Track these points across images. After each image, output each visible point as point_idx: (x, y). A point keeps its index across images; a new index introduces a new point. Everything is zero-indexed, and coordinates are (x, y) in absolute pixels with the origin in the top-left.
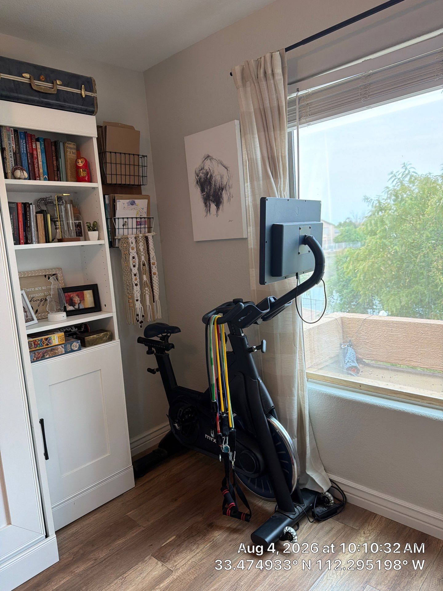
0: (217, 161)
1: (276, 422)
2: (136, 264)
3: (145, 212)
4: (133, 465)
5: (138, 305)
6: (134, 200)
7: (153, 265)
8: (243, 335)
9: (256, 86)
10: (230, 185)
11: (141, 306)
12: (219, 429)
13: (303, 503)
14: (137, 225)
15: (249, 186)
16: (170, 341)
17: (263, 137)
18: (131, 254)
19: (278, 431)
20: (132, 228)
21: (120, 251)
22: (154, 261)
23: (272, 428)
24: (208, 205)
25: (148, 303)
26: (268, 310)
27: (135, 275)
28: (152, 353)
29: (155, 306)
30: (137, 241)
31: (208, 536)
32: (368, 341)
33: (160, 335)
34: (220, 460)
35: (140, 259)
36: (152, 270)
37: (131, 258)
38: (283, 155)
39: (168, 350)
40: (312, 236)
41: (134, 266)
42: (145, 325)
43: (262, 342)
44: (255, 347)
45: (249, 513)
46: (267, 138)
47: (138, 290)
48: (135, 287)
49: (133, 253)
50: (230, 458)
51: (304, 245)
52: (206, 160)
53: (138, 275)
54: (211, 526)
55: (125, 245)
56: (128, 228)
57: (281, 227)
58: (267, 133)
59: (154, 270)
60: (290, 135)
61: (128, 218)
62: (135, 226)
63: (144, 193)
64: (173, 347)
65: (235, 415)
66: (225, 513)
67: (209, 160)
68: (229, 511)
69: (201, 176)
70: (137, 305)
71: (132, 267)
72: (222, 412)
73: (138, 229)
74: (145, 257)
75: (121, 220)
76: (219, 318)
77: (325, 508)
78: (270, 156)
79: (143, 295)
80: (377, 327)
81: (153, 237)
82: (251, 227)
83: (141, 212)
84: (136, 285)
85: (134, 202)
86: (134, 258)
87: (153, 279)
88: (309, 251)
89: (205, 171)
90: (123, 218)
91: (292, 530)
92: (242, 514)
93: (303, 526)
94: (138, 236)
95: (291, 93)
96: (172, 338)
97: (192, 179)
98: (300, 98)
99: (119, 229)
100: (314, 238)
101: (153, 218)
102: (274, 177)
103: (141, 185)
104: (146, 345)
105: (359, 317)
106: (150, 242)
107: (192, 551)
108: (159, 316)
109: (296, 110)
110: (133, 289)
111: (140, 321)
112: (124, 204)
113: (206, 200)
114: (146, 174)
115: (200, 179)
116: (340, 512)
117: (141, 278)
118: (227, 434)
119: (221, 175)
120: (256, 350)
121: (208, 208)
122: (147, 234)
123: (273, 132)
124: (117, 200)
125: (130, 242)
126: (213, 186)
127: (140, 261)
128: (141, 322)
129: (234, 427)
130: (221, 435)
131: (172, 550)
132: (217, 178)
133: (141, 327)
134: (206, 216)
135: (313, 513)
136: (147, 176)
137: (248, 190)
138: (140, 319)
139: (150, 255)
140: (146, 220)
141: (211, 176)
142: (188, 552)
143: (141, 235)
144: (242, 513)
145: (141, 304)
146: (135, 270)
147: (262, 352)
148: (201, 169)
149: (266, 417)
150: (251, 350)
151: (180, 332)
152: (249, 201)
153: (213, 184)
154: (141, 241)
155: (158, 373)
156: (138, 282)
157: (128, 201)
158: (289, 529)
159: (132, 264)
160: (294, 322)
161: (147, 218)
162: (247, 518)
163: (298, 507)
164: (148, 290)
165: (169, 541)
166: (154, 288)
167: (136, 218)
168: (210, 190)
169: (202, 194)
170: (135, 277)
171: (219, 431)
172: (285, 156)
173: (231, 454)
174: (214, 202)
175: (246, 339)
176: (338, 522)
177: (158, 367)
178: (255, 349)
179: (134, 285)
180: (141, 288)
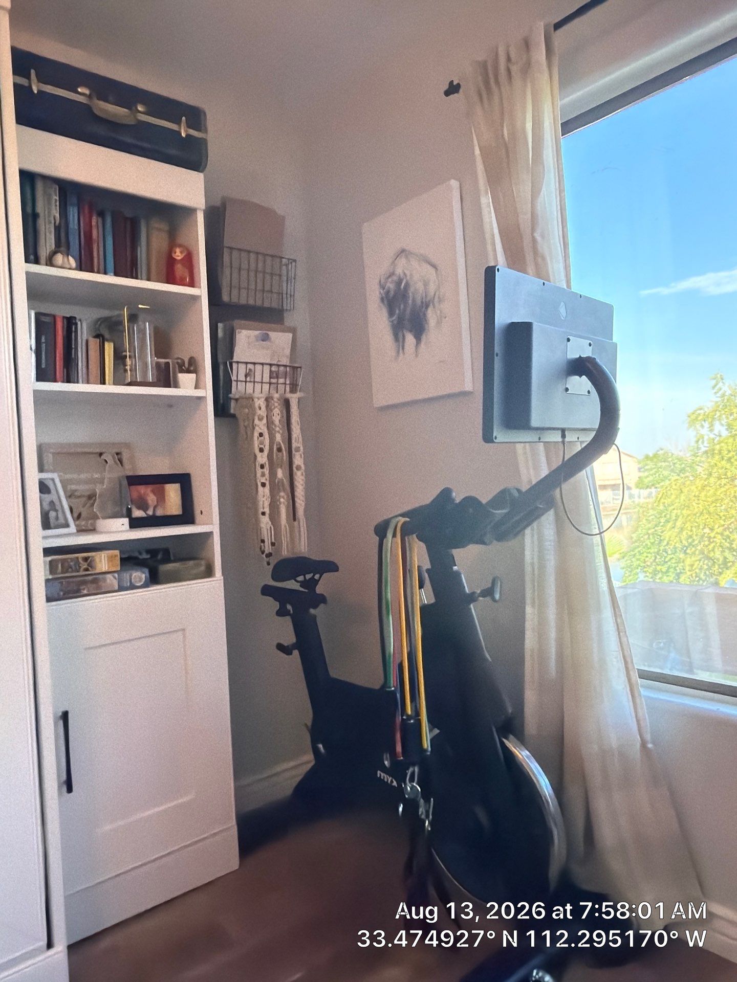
0: (417, 256)
2: (265, 446)
3: (287, 356)
4: (237, 822)
5: (265, 521)
6: (267, 332)
7: (296, 452)
8: (456, 568)
10: (441, 297)
14: (270, 378)
16: (319, 589)
18: (257, 428)
20: (262, 383)
21: (237, 421)
22: (299, 445)
24: (401, 340)
25: (283, 521)
27: (262, 467)
28: (287, 613)
29: (296, 528)
30: (268, 405)
34: (401, 814)
35: (272, 438)
36: (295, 461)
37: (256, 434)
39: (315, 607)
40: (595, 357)
41: (261, 450)
42: (274, 561)
44: (479, 592)
47: (266, 494)
49: (261, 426)
50: (422, 812)
52: (398, 258)
53: (267, 466)
55: (247, 411)
56: (254, 382)
57: (527, 327)
59: (298, 460)
61: (254, 364)
62: (266, 379)
63: (287, 322)
64: (323, 600)
67: (403, 258)
69: (389, 288)
70: (262, 521)
71: (257, 451)
72: (408, 716)
73: (272, 386)
74: (282, 435)
75: (242, 367)
79: (276, 505)
81: (299, 402)
83: (279, 355)
84: (263, 485)
85: (268, 336)
86: (261, 435)
87: (296, 478)
88: (589, 392)
89: (395, 278)
90: (246, 363)
94: (271, 396)
96: (324, 584)
97: (373, 297)
99: (237, 381)
101: (300, 367)
103: (283, 310)
104: (276, 599)
106: (292, 411)
108: (303, 548)
110: (257, 491)
111: (267, 552)
112: (249, 337)
113: (398, 329)
114: (293, 291)
115: (388, 292)
117: (273, 474)
118: (415, 760)
119: (424, 280)
121: (401, 344)
122: (288, 395)
124: (237, 331)
125: (257, 405)
126: (410, 302)
127: (274, 443)
128: (269, 555)
129: (430, 749)
130: (404, 761)
132: (417, 288)
133: (268, 564)
134: (397, 357)
138: (268, 548)
139: (293, 433)
140: (288, 370)
141: (407, 285)
143: (276, 396)
145: (270, 523)
146: (262, 458)
147: (494, 600)
148: (390, 275)
150: (472, 598)
151: (338, 570)
153: (411, 298)
154: (277, 407)
155: (296, 653)
156: (266, 480)
157: (257, 333)
158: (540, 975)
159: (258, 446)
161: (288, 366)
164: (285, 497)
166: (295, 493)
167: (271, 365)
168: (405, 310)
169: (391, 320)
170: (262, 470)
171: (399, 753)
173: (423, 803)
174: (411, 331)
175: (462, 576)
177: (295, 641)
178: (480, 595)
179: (259, 484)
180: (270, 491)
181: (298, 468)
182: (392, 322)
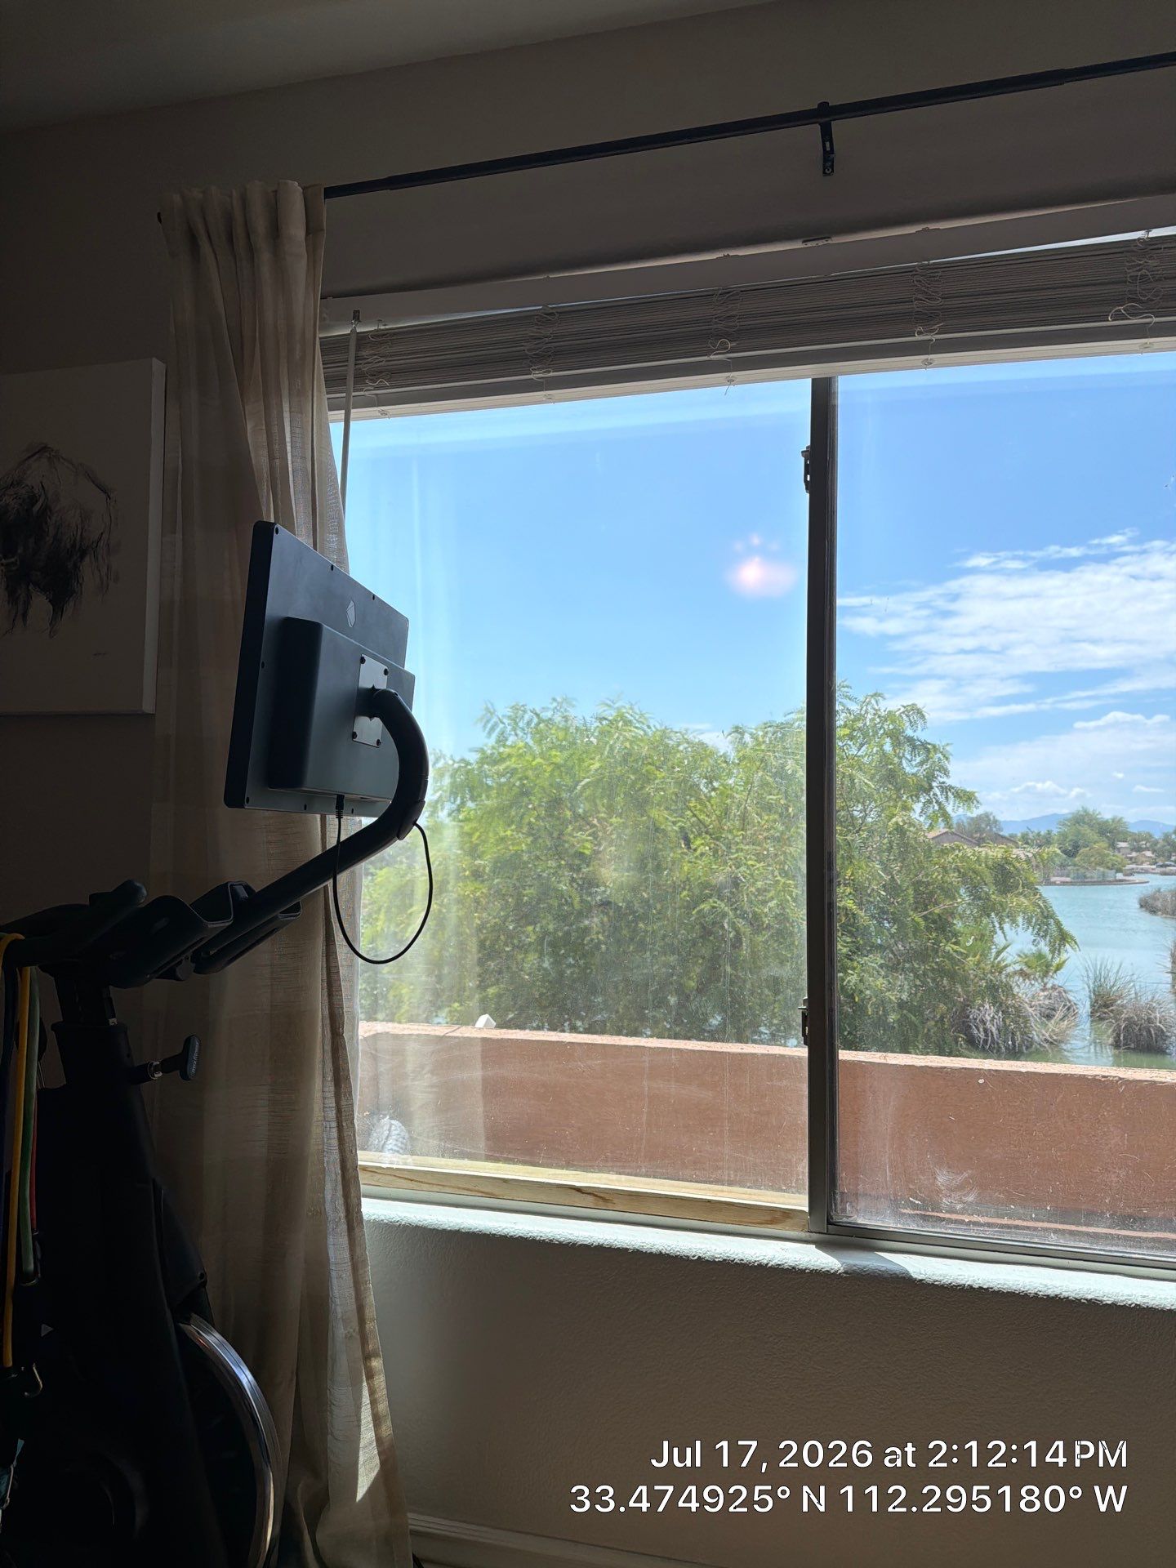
0: (73, 465)
8: (113, 1021)
10: (112, 544)
15: (178, 543)
24: (22, 601)
26: (227, 923)
40: (393, 691)
43: (186, 1044)
51: (367, 719)
52: (33, 459)
57: (315, 630)
67: (44, 461)
88: (378, 742)
95: (339, 322)
98: (362, 339)
100: (402, 697)
113: (17, 581)
119: (81, 509)
120: (160, 1074)
121: (20, 608)
126: (49, 539)
132: (66, 516)
134: (8, 632)
141: (46, 508)
147: (184, 1077)
153: (52, 534)
168: (36, 550)
169: (4, 561)
174: (44, 590)
182: (7, 566)
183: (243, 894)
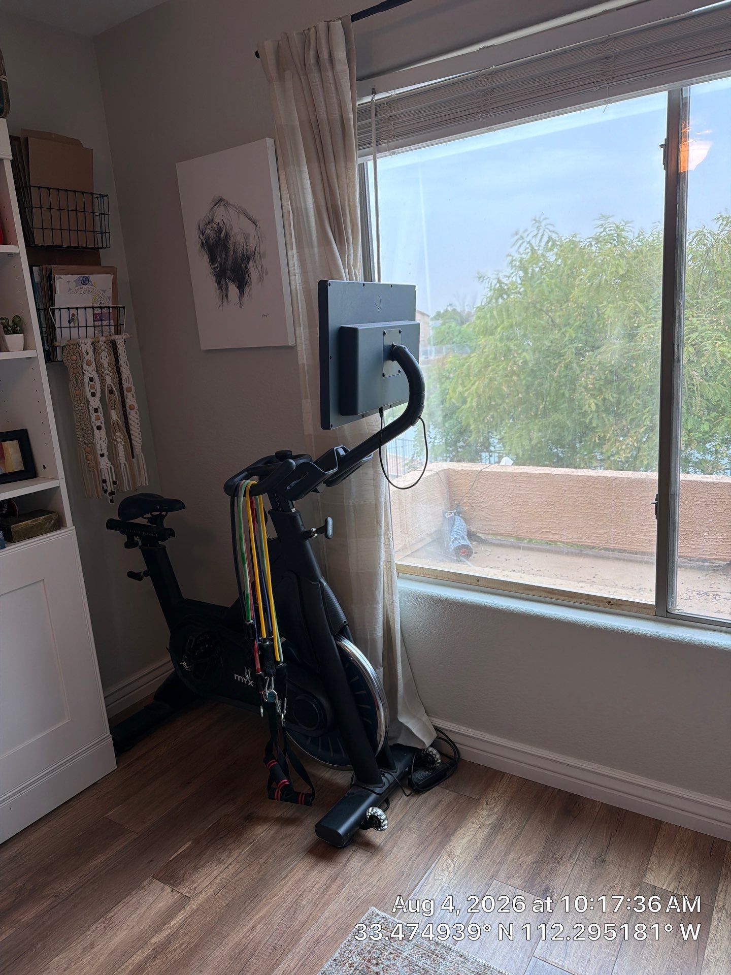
0: (236, 208)
1: (350, 646)
2: (96, 390)
3: (109, 298)
4: (111, 733)
5: (104, 463)
6: (86, 275)
7: (128, 392)
8: (293, 510)
9: (303, 80)
10: (261, 253)
11: (109, 465)
12: (258, 666)
13: (395, 768)
14: (94, 321)
15: (295, 256)
16: (166, 524)
17: (317, 172)
18: (86, 373)
19: (353, 660)
20: (86, 327)
21: (65, 368)
22: (130, 385)
23: (346, 656)
24: (224, 286)
25: (122, 459)
26: (336, 470)
27: (96, 411)
28: (135, 545)
29: (136, 465)
30: (95, 349)
31: (245, 836)
32: (484, 506)
33: (149, 515)
34: (262, 715)
35: (103, 381)
36: (127, 401)
37: (86, 380)
38: (351, 203)
39: (163, 540)
40: (403, 346)
41: (93, 395)
42: (119, 499)
43: (326, 521)
44: (314, 529)
45: (310, 792)
46: (324, 174)
47: (102, 437)
48: (96, 432)
49: (90, 371)
50: (279, 710)
51: (391, 362)
52: (217, 206)
53: (101, 410)
54: (251, 819)
55: (74, 357)
56: (78, 327)
57: (354, 331)
58: (323, 165)
59: (131, 400)
60: (362, 168)
61: (77, 308)
62: (90, 322)
63: (104, 262)
64: (172, 533)
65: (284, 639)
66: (272, 797)
67: (222, 207)
68: (278, 792)
69: (208, 234)
70: (102, 463)
71: (89, 396)
72: (264, 639)
73: (97, 328)
74: (113, 378)
75: (65, 313)
76: (253, 486)
77: (428, 771)
78: (329, 205)
79: (113, 445)
80: (497, 483)
81: (125, 341)
82: (302, 328)
83: (101, 297)
84: (99, 428)
85: (88, 280)
86: (91, 379)
87: (130, 417)
88: (399, 372)
89: (215, 226)
90: (68, 309)
91: (380, 812)
92: (300, 796)
93: (395, 803)
94: (97, 340)
95: (362, 95)
96: (170, 520)
97: (193, 240)
98: (378, 106)
99: (61, 327)
100: (407, 350)
101: (124, 307)
102: (337, 243)
103: (98, 248)
104: (122, 533)
105: (471, 469)
106: (120, 352)
107: (219, 862)
108: (144, 482)
109: (371, 126)
110: (93, 435)
111: (109, 491)
112: (69, 282)
113: (220, 276)
114: (107, 227)
115: (208, 239)
116: (451, 775)
117: (107, 416)
118: (271, 672)
119: (244, 233)
120: (316, 535)
121: (224, 292)
122: (114, 337)
123: (333, 164)
124: (56, 276)
125: (84, 351)
126: (231, 253)
127: (104, 386)
128: (112, 493)
129: (282, 660)
130: (263, 675)
131: (187, 864)
132: (237, 238)
133: (112, 501)
134: (221, 305)
135: (410, 780)
136: (109, 233)
137: (294, 263)
138: (110, 487)
139: (122, 374)
140: (111, 311)
141: (227, 235)
142: (214, 865)
143: (102, 339)
144: (299, 793)
145: (109, 462)
146: (95, 402)
147: (327, 537)
148: (209, 222)
149: (335, 639)
150: (309, 534)
151: (184, 507)
152: (296, 283)
153: (232, 249)
154: (104, 350)
155: (148, 580)
156: (101, 423)
157: (76, 277)
158: (374, 811)
159: (90, 391)
160: (377, 487)
161: (111, 307)
162: (309, 801)
163: (386, 775)
164: (122, 437)
165: (180, 851)
166: (131, 432)
167: (93, 308)
168: (226, 260)
169: (212, 266)
170: (96, 414)
171: (258, 669)
172: (355, 206)
173: (278, 702)
174: (234, 281)
175: (298, 517)
176: (448, 791)
177: (146, 569)
178: (315, 533)
179: (95, 428)
180: (108, 434)
181: (132, 408)
182: (214, 268)
183: (342, 452)
